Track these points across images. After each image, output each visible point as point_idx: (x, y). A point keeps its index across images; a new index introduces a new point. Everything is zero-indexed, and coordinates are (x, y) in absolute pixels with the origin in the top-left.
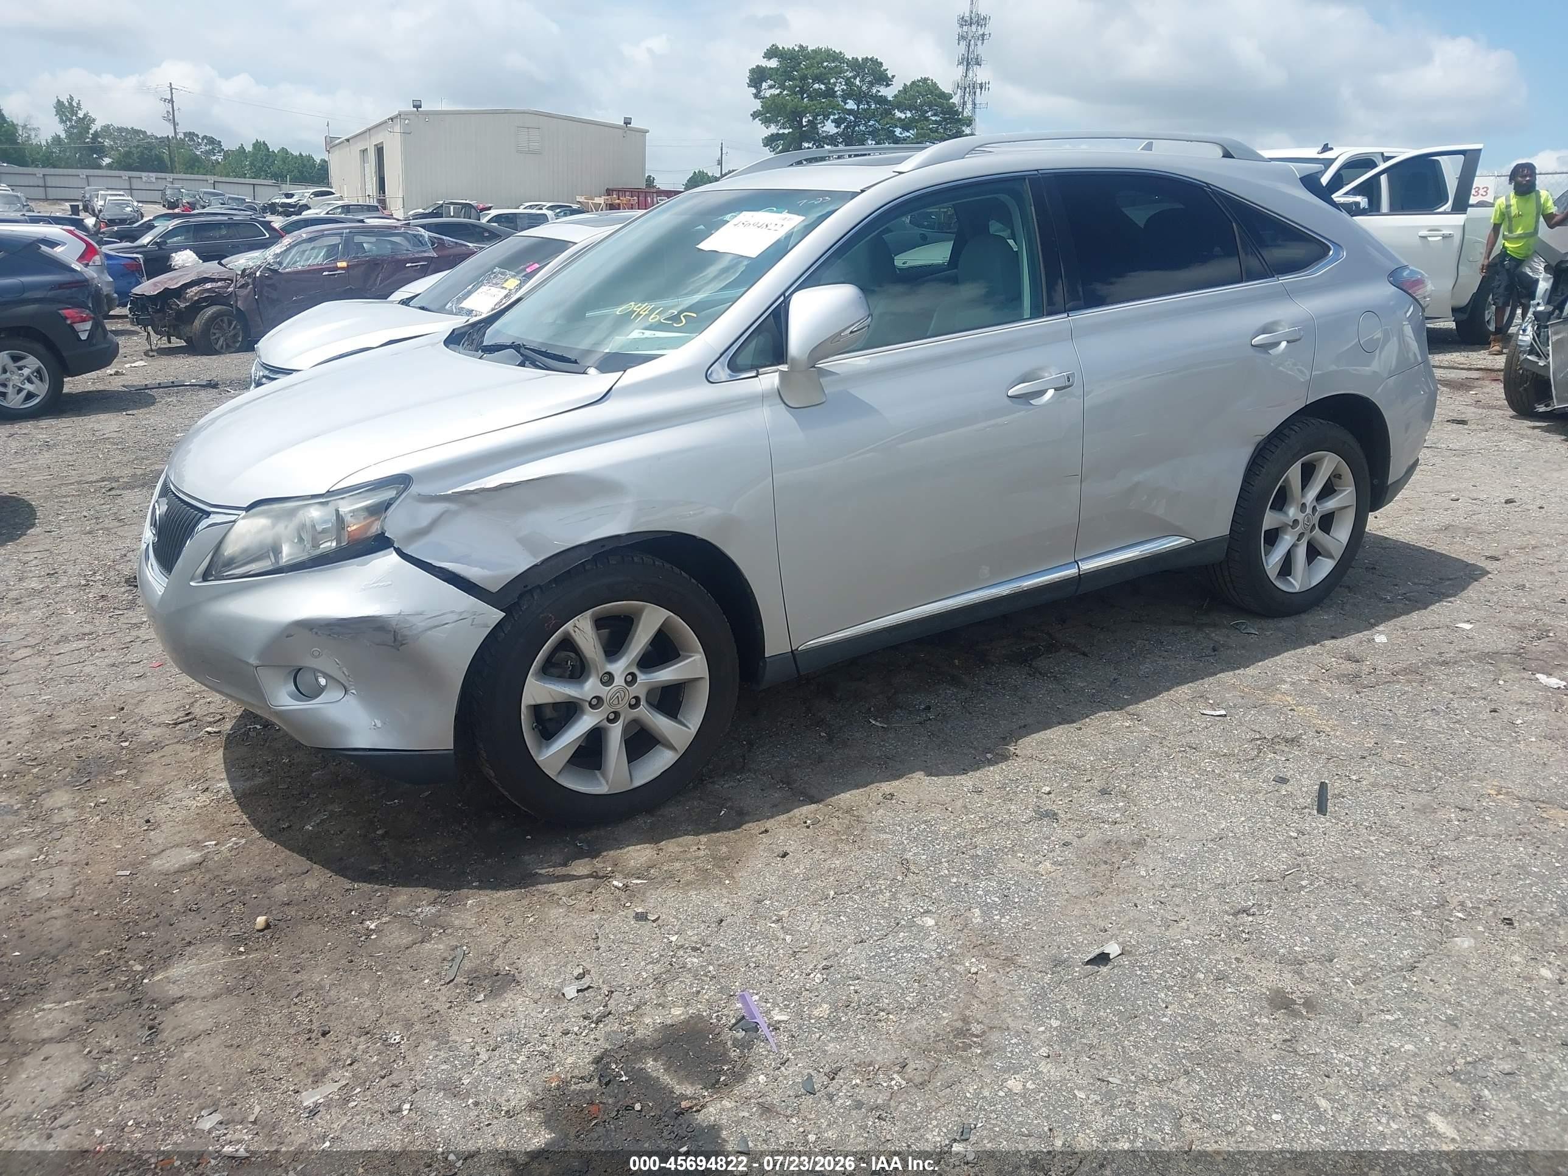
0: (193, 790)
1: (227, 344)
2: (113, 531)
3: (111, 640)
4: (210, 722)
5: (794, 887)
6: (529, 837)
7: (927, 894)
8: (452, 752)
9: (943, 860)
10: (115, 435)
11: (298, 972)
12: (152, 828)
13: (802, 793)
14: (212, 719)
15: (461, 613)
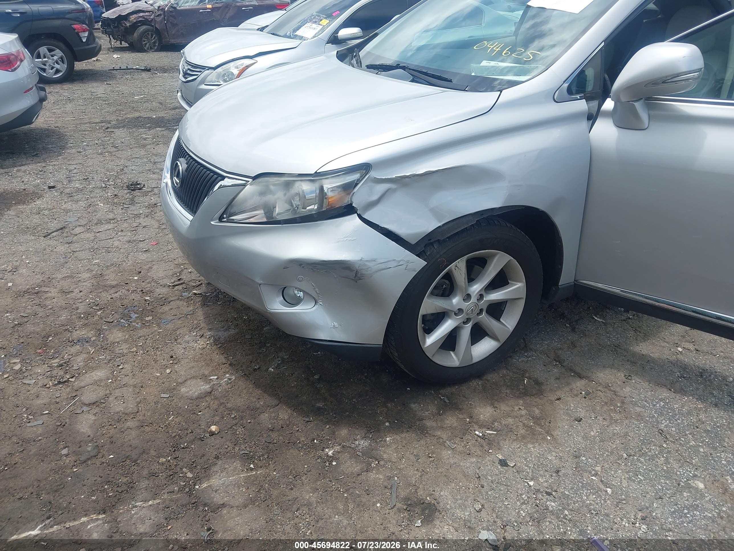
0: (194, 336)
1: (151, 47)
2: (114, 153)
3: (125, 225)
4: (194, 286)
5: (597, 448)
6: (409, 389)
7: (688, 460)
8: (381, 346)
9: (687, 432)
10: (103, 96)
11: (292, 489)
12: (175, 362)
13: (571, 370)
14: (194, 284)
15: (399, 261)
